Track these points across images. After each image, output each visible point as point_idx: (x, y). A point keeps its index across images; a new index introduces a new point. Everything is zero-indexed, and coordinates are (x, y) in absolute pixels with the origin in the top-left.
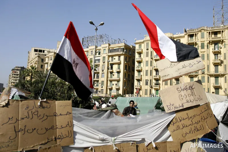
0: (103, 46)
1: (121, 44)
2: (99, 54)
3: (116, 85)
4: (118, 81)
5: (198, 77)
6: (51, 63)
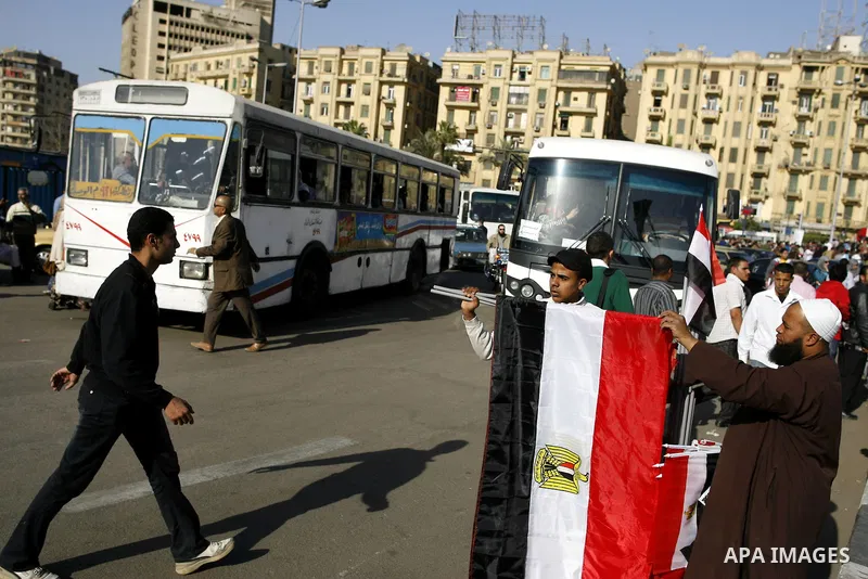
0: (539, 55)
1: (599, 58)
2: (522, 76)
5: (812, 177)
6: (326, 83)
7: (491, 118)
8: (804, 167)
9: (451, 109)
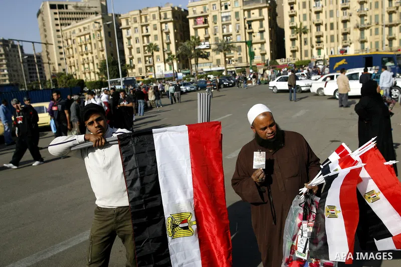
2: (226, 7)
3: (260, 49)
4: (263, 43)
5: (371, 30)
6: (136, 28)
7: (215, 30)
8: (367, 26)
9: (196, 29)
